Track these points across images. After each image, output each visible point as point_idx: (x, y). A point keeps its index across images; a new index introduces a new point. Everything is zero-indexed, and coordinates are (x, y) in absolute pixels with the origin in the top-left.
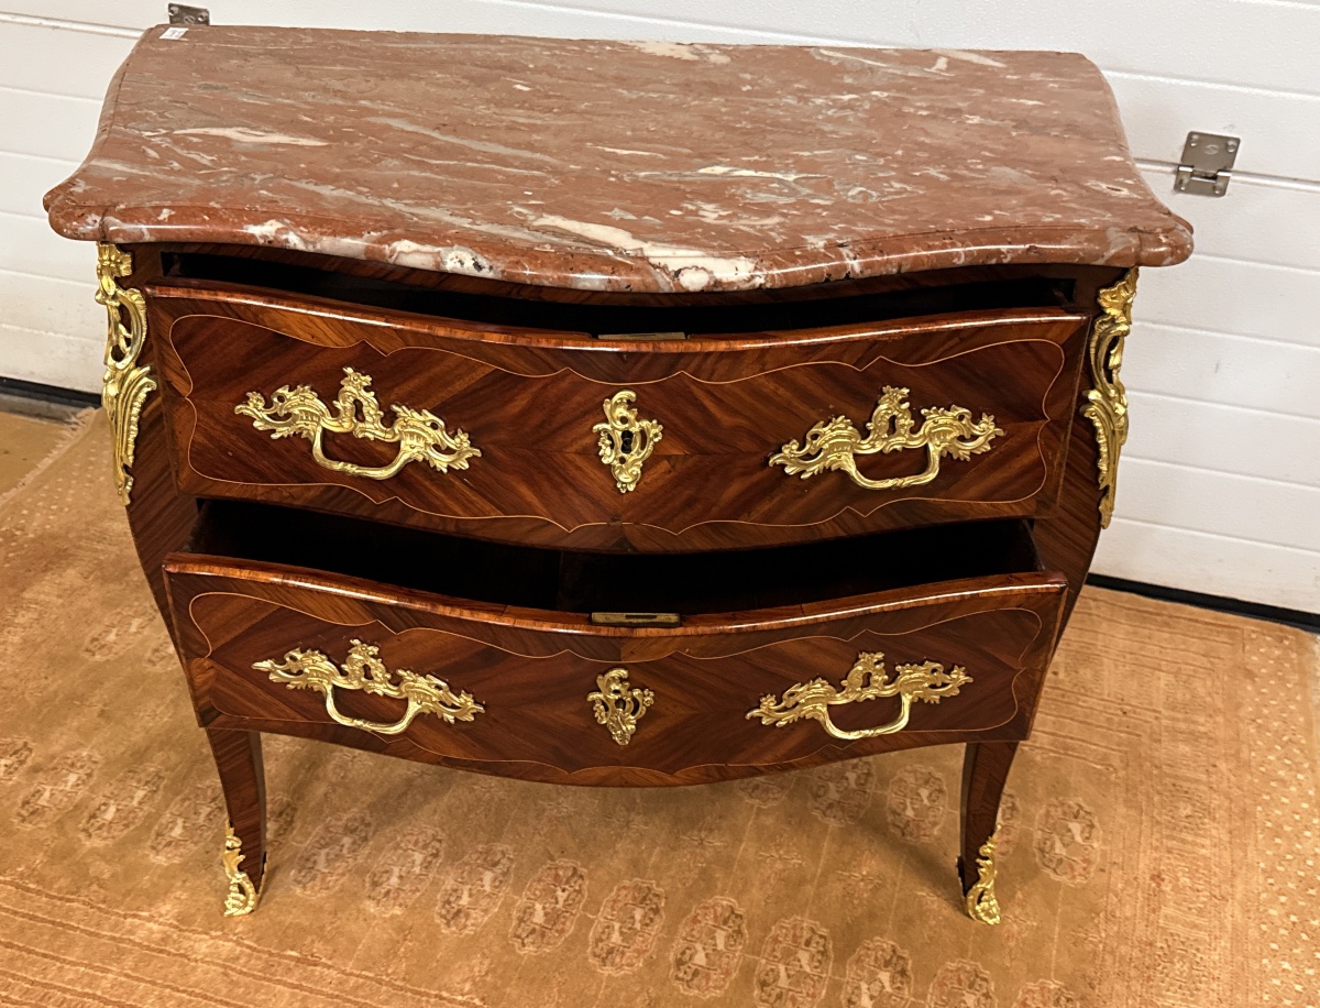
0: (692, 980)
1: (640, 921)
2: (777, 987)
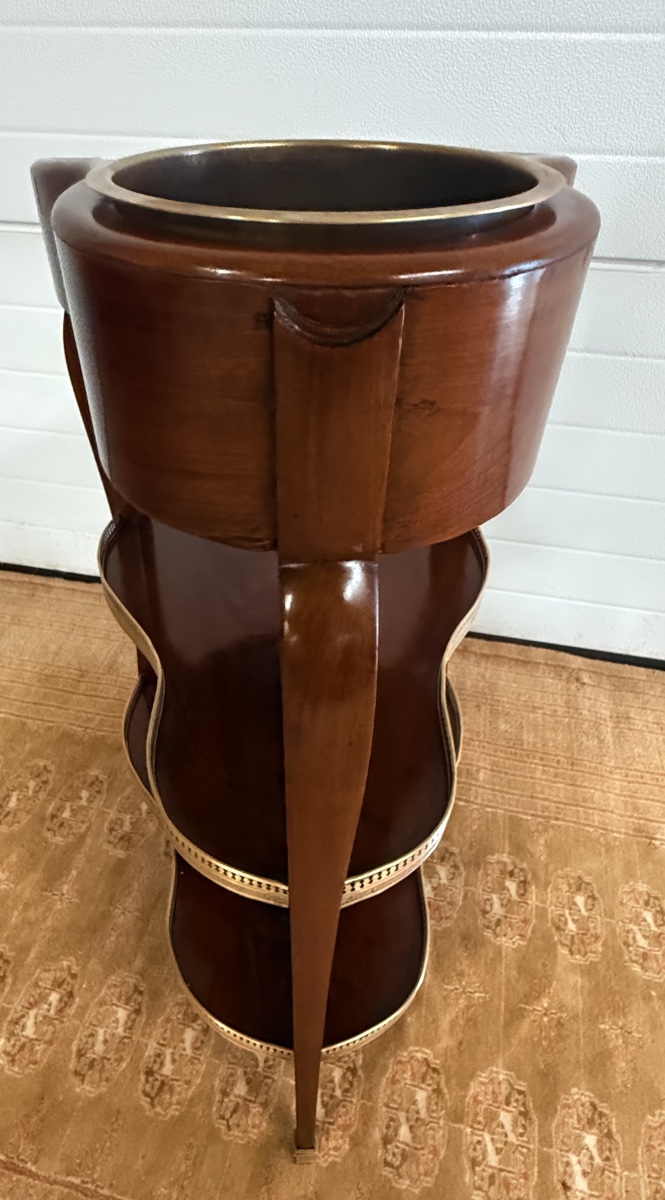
0: (401, 1164)
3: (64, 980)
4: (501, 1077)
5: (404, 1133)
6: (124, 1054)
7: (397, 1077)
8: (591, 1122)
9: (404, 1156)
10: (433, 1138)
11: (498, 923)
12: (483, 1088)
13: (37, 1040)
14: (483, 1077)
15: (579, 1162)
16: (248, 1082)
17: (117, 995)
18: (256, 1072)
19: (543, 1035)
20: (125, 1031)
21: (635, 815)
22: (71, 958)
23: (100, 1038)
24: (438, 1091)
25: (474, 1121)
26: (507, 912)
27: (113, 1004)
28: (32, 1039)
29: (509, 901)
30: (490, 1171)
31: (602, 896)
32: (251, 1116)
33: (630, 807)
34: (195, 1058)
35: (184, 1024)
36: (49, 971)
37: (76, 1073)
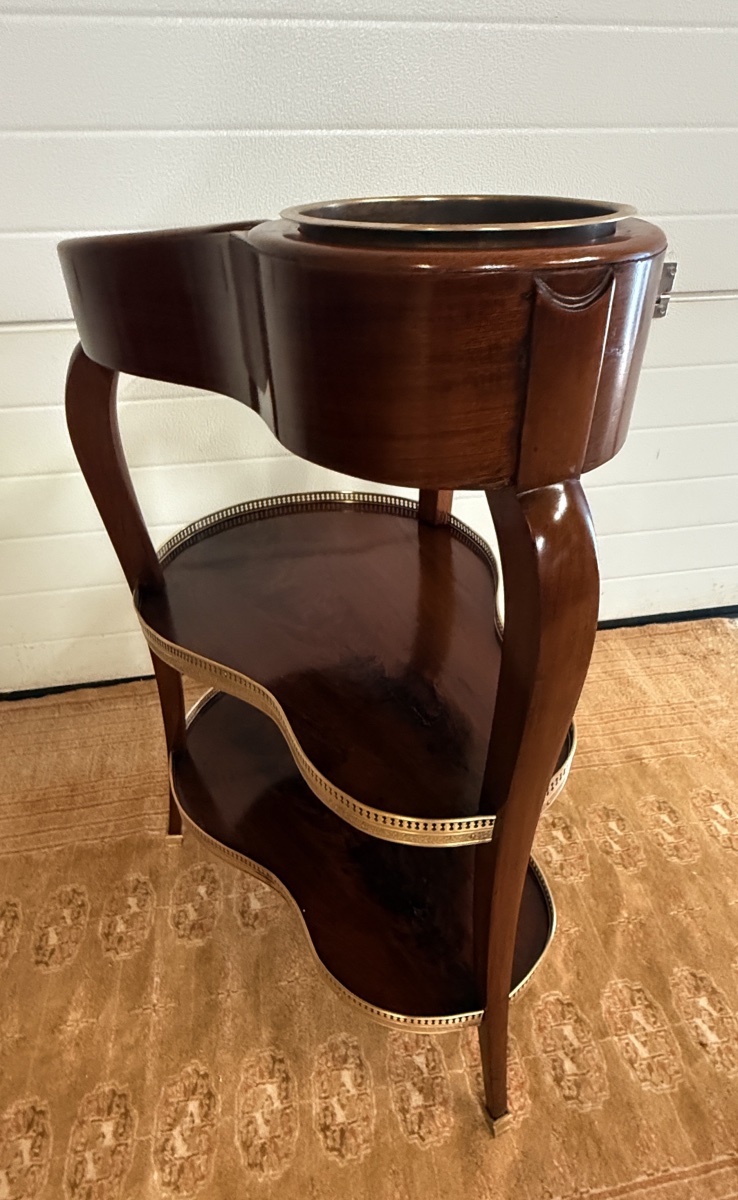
3: (196, 1084)
4: (620, 986)
5: (569, 1066)
6: (292, 1124)
7: (542, 1025)
8: (697, 988)
9: (578, 1085)
10: (593, 1059)
11: (562, 867)
12: (611, 1000)
13: (194, 1155)
14: (607, 992)
15: (703, 1022)
16: (421, 1091)
17: (258, 1074)
18: (423, 1079)
19: (635, 938)
20: (282, 1103)
21: (622, 746)
22: (193, 1061)
23: (260, 1121)
24: (579, 1020)
25: (617, 1029)
26: (565, 856)
27: (257, 1085)
28: (189, 1157)
29: (562, 846)
30: (645, 1062)
31: (627, 816)
32: (437, 1118)
33: (615, 742)
34: (363, 1094)
35: (337, 1070)
36: (175, 1083)
37: (251, 1166)
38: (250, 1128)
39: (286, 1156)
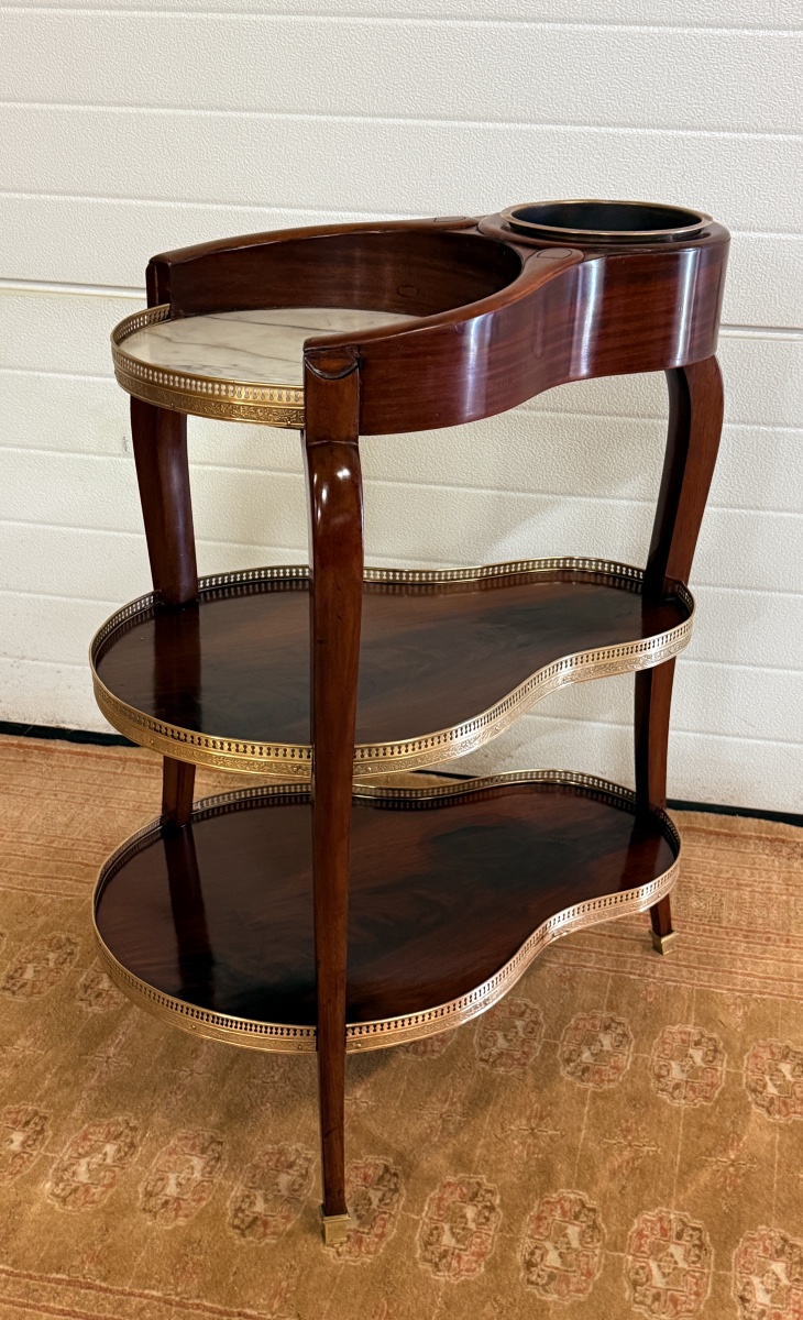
0: (547, 1284)
1: (474, 1220)
2: (650, 1286)
3: (121, 1133)
5: (553, 1259)
6: (204, 1195)
7: (544, 1215)
8: (780, 1253)
9: (552, 1277)
10: (588, 1264)
11: (677, 1086)
12: (649, 1224)
13: (93, 1184)
14: (650, 1215)
15: (762, 1282)
17: (189, 1146)
19: (729, 1182)
20: (203, 1175)
22: (127, 1111)
23: (172, 1182)
24: (593, 1227)
27: (185, 1154)
28: (87, 1184)
29: (693, 1067)
30: (655, 1291)
35: (277, 1171)
36: (100, 1125)
37: (145, 1210)
38: (159, 1183)
39: (186, 1216)
